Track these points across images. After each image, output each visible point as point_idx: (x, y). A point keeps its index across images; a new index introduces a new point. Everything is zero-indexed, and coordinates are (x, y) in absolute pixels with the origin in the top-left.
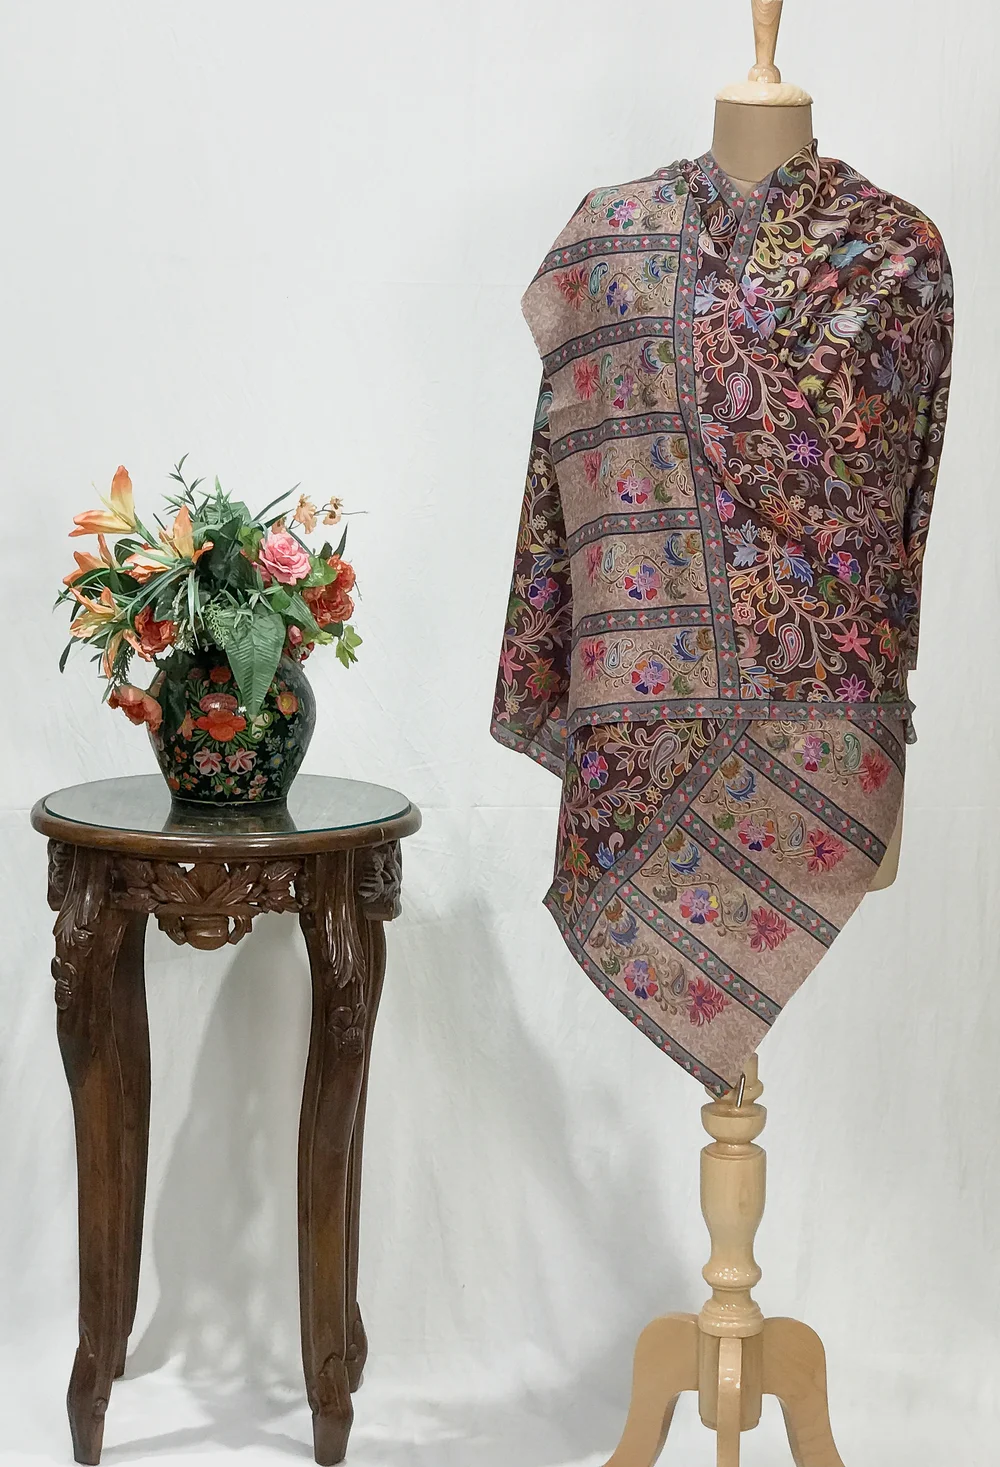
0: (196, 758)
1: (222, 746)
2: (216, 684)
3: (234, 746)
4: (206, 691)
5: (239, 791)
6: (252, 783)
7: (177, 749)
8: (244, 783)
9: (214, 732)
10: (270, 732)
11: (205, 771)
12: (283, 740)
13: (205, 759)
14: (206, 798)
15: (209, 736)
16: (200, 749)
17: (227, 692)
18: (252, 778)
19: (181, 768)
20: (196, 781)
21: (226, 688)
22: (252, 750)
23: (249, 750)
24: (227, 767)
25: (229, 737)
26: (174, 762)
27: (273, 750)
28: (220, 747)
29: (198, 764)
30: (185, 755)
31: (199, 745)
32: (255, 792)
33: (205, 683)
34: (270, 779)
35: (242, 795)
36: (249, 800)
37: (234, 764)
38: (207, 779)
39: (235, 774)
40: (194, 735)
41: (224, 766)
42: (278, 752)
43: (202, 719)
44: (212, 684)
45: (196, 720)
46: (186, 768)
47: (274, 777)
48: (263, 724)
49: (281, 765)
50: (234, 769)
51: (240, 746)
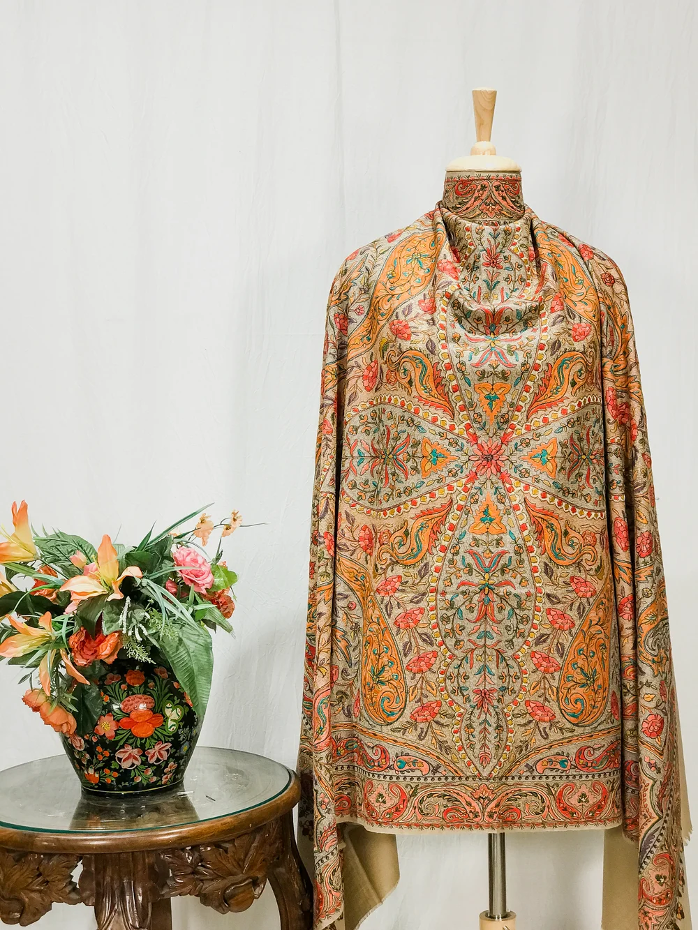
0: (117, 755)
1: (143, 741)
2: (134, 687)
3: (153, 741)
4: (125, 694)
5: (155, 779)
6: (165, 770)
7: (99, 749)
8: (159, 771)
9: (135, 731)
10: (182, 724)
11: (126, 765)
12: (191, 730)
13: (127, 755)
14: (125, 789)
15: (131, 734)
16: (122, 747)
17: (145, 693)
18: (166, 766)
19: (101, 765)
20: (117, 775)
21: (142, 690)
22: (168, 742)
23: (166, 742)
24: (147, 760)
25: (150, 733)
26: (94, 761)
27: (183, 739)
28: (141, 744)
29: (120, 759)
30: (107, 753)
31: (121, 743)
32: (167, 778)
33: (123, 686)
34: (179, 764)
35: (157, 781)
36: (162, 785)
37: (152, 757)
38: (127, 772)
39: (151, 765)
40: (117, 734)
41: (144, 758)
42: (187, 740)
43: (124, 720)
44: (129, 686)
45: (118, 721)
46: (107, 764)
47: (181, 762)
48: (177, 718)
49: (188, 751)
50: (152, 761)
51: (159, 740)
